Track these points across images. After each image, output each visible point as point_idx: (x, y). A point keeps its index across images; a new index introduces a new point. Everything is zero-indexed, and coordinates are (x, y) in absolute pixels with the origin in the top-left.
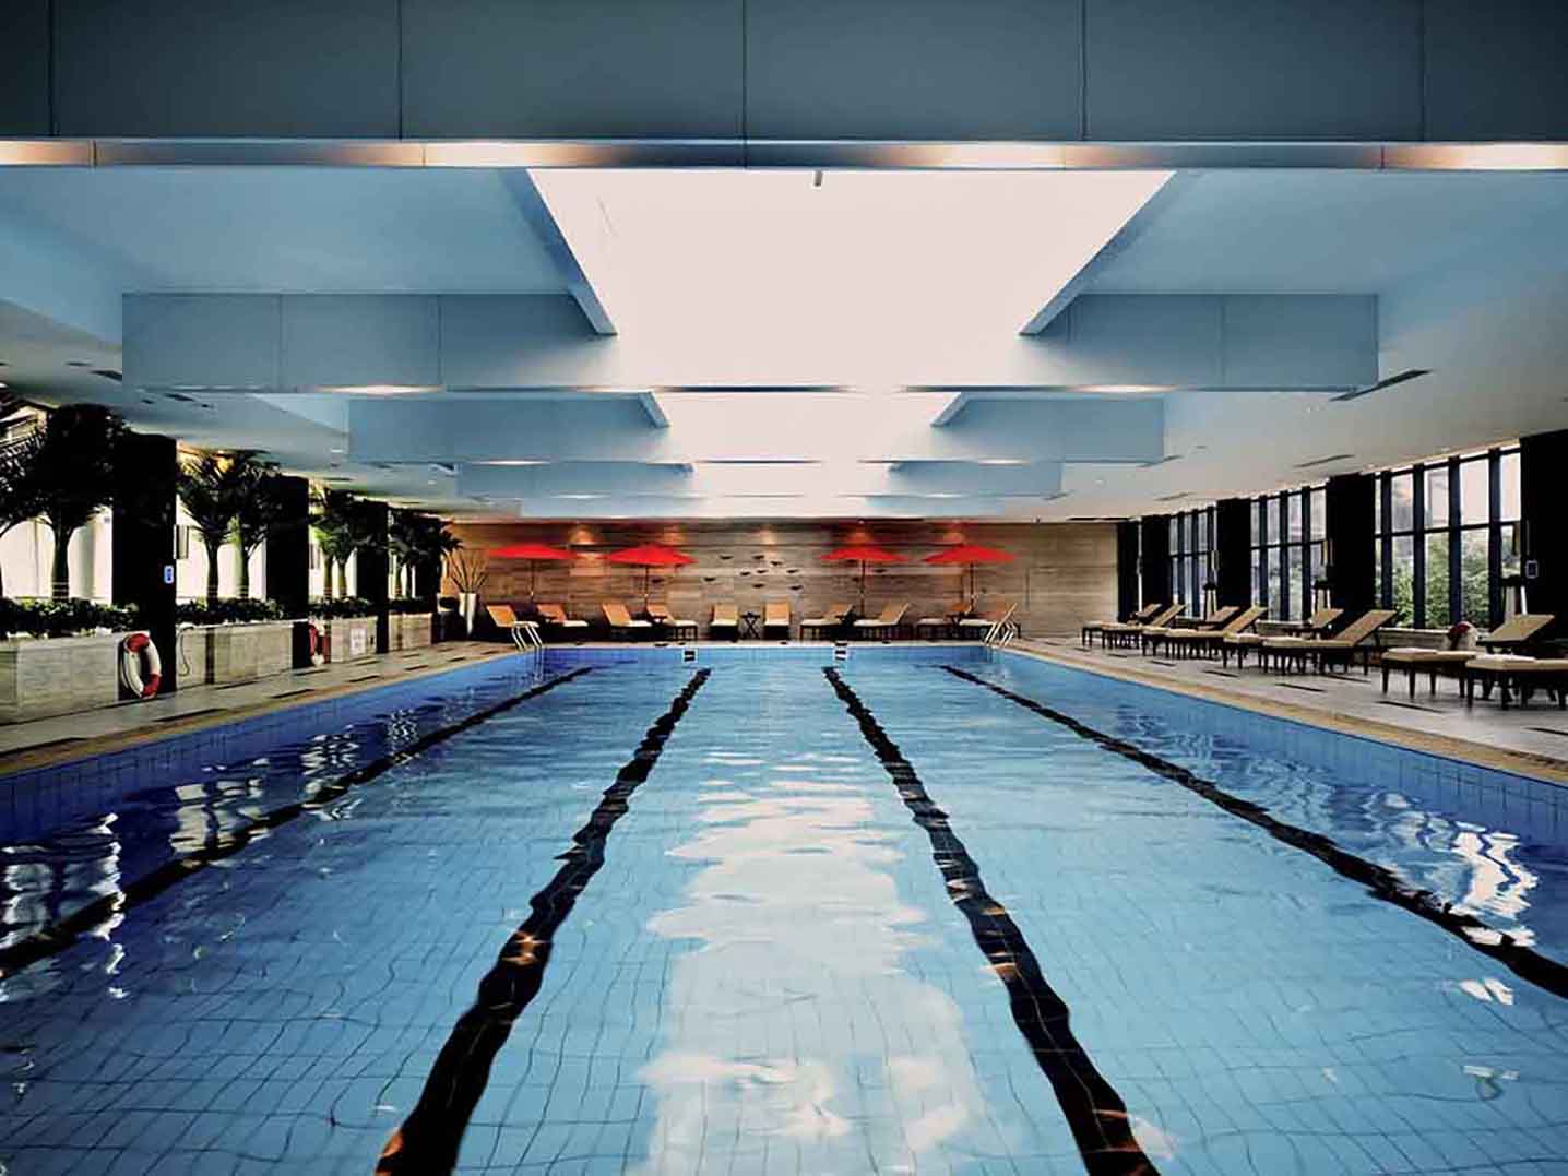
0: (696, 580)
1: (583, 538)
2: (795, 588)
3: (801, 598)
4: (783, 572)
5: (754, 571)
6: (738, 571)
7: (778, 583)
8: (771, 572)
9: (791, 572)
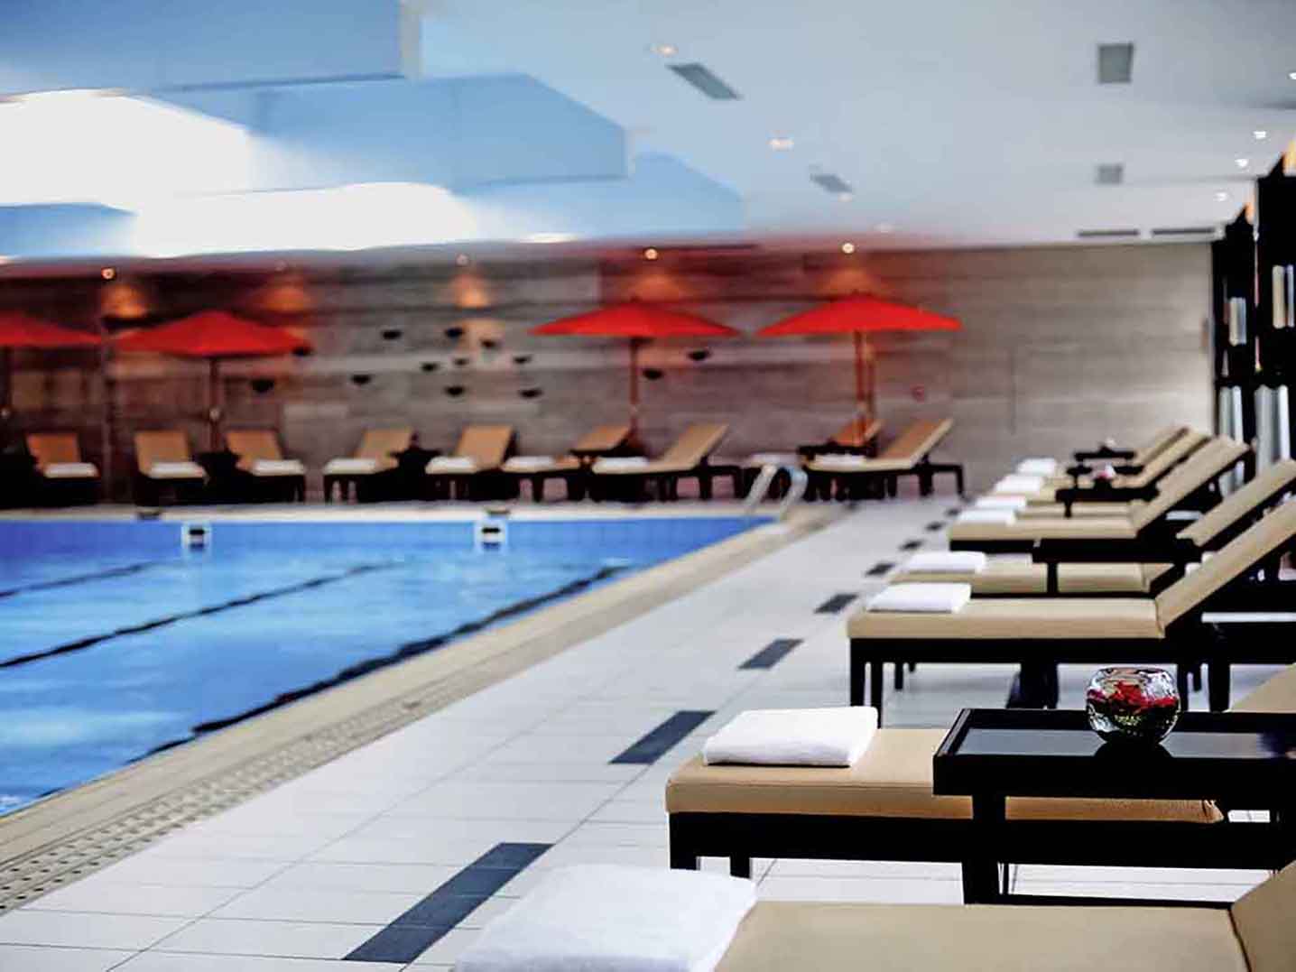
0: (333, 382)
1: (126, 304)
2: (530, 394)
3: (541, 414)
4: (502, 361)
5: (445, 360)
6: (415, 361)
7: (493, 383)
8: (481, 361)
9: (521, 361)
